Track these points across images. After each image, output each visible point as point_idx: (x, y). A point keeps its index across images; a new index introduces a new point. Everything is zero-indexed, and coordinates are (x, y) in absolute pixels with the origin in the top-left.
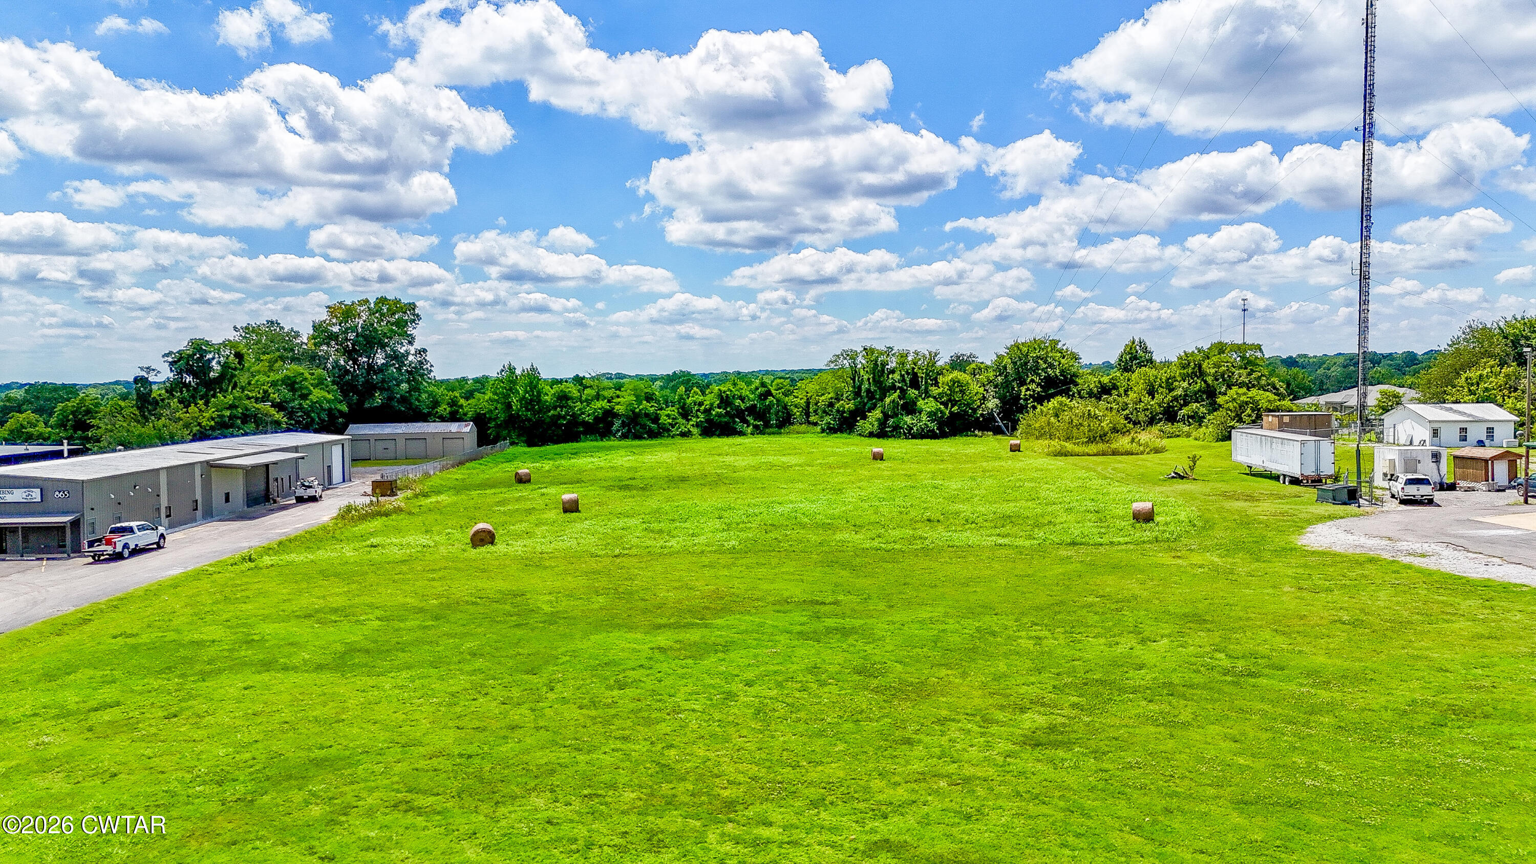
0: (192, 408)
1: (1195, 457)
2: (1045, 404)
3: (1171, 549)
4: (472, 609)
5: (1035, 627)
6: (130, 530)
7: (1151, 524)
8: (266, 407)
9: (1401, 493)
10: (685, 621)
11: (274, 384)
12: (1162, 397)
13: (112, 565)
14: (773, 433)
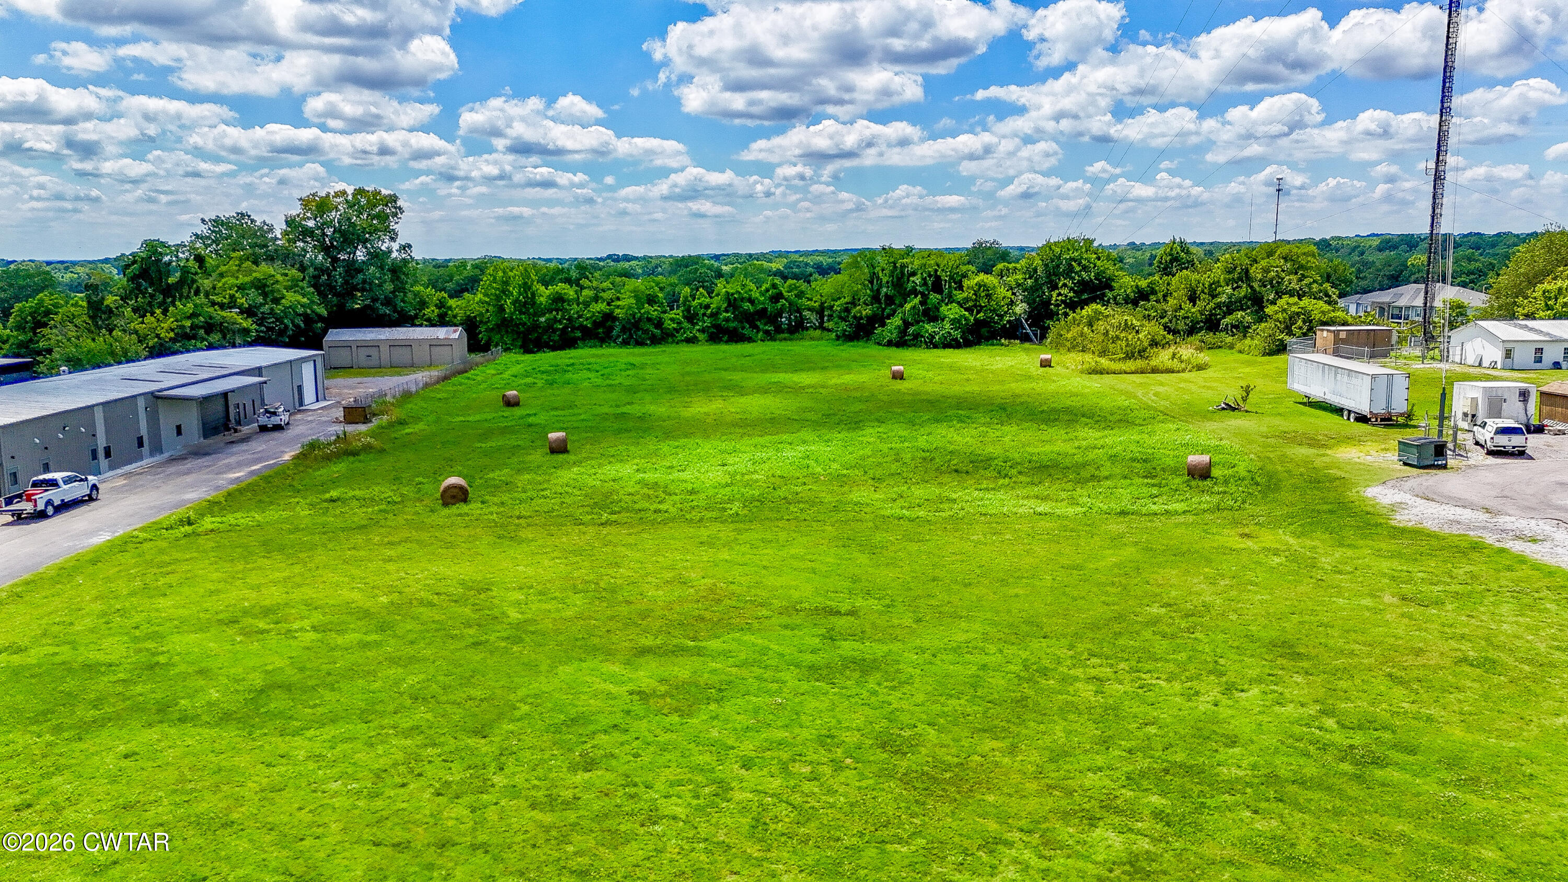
0: (149, 318)
1: (1248, 387)
2: (1078, 310)
3: (1236, 523)
4: (425, 612)
5: (1094, 660)
6: (53, 483)
7: (1208, 482)
8: (232, 315)
9: (1489, 444)
10: (675, 641)
11: (241, 288)
12: (1204, 305)
13: (33, 526)
14: (785, 339)
